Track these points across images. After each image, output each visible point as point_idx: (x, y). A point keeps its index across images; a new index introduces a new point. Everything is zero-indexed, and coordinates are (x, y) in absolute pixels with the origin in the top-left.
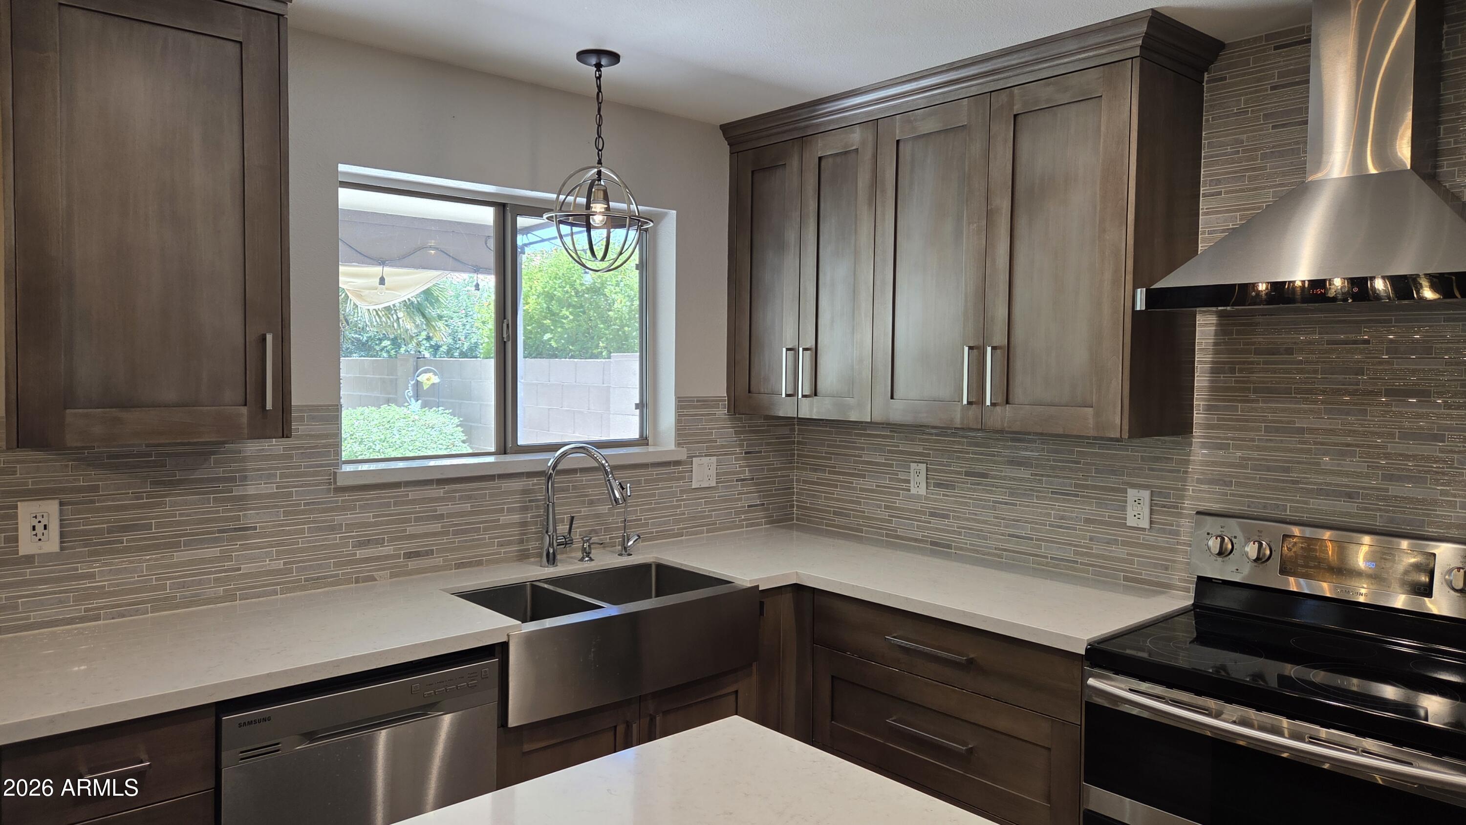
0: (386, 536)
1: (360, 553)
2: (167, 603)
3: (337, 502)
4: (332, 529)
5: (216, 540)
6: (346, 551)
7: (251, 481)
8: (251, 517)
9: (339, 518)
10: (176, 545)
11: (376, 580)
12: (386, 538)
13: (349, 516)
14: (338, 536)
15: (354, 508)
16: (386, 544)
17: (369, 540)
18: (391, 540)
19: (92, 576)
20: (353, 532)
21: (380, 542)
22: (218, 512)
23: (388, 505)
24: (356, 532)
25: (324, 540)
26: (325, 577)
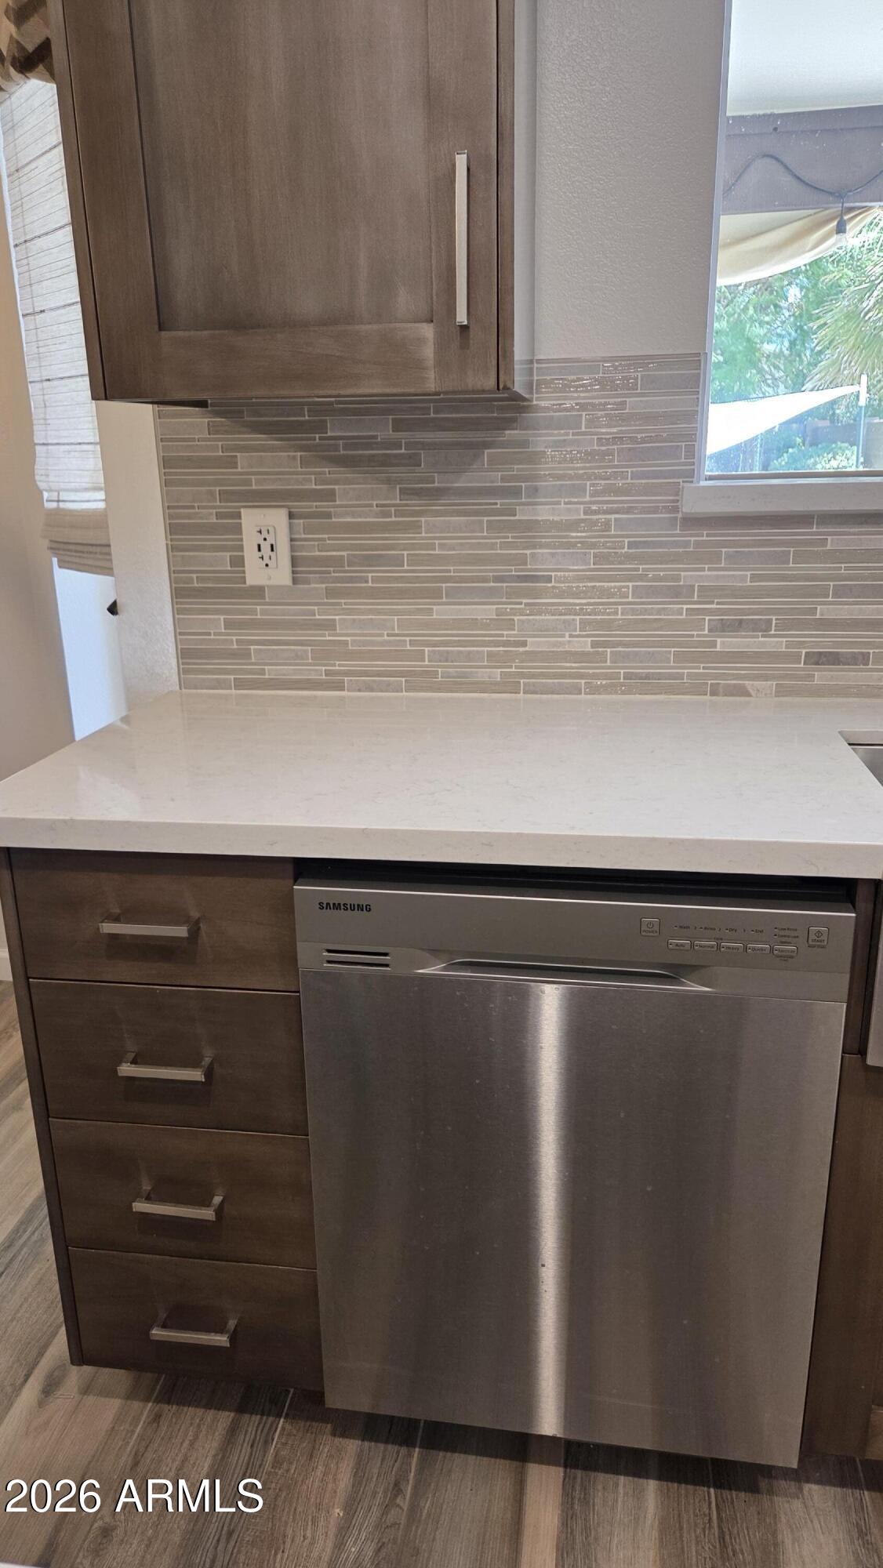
0: (774, 618)
1: (723, 643)
2: (420, 680)
3: (687, 544)
4: (678, 593)
5: (492, 592)
6: (698, 636)
7: (545, 497)
8: (544, 559)
9: (688, 576)
10: (436, 594)
11: (749, 695)
12: (774, 622)
13: (707, 573)
14: (685, 607)
15: (717, 558)
16: (773, 632)
17: (741, 621)
18: (784, 626)
19: (330, 626)
20: (712, 603)
21: (764, 628)
22: (492, 546)
23: (783, 558)
24: (718, 603)
25: (659, 612)
26: (660, 676)
